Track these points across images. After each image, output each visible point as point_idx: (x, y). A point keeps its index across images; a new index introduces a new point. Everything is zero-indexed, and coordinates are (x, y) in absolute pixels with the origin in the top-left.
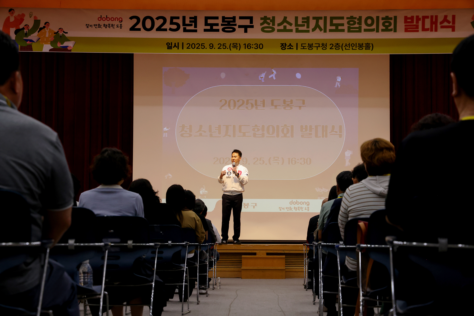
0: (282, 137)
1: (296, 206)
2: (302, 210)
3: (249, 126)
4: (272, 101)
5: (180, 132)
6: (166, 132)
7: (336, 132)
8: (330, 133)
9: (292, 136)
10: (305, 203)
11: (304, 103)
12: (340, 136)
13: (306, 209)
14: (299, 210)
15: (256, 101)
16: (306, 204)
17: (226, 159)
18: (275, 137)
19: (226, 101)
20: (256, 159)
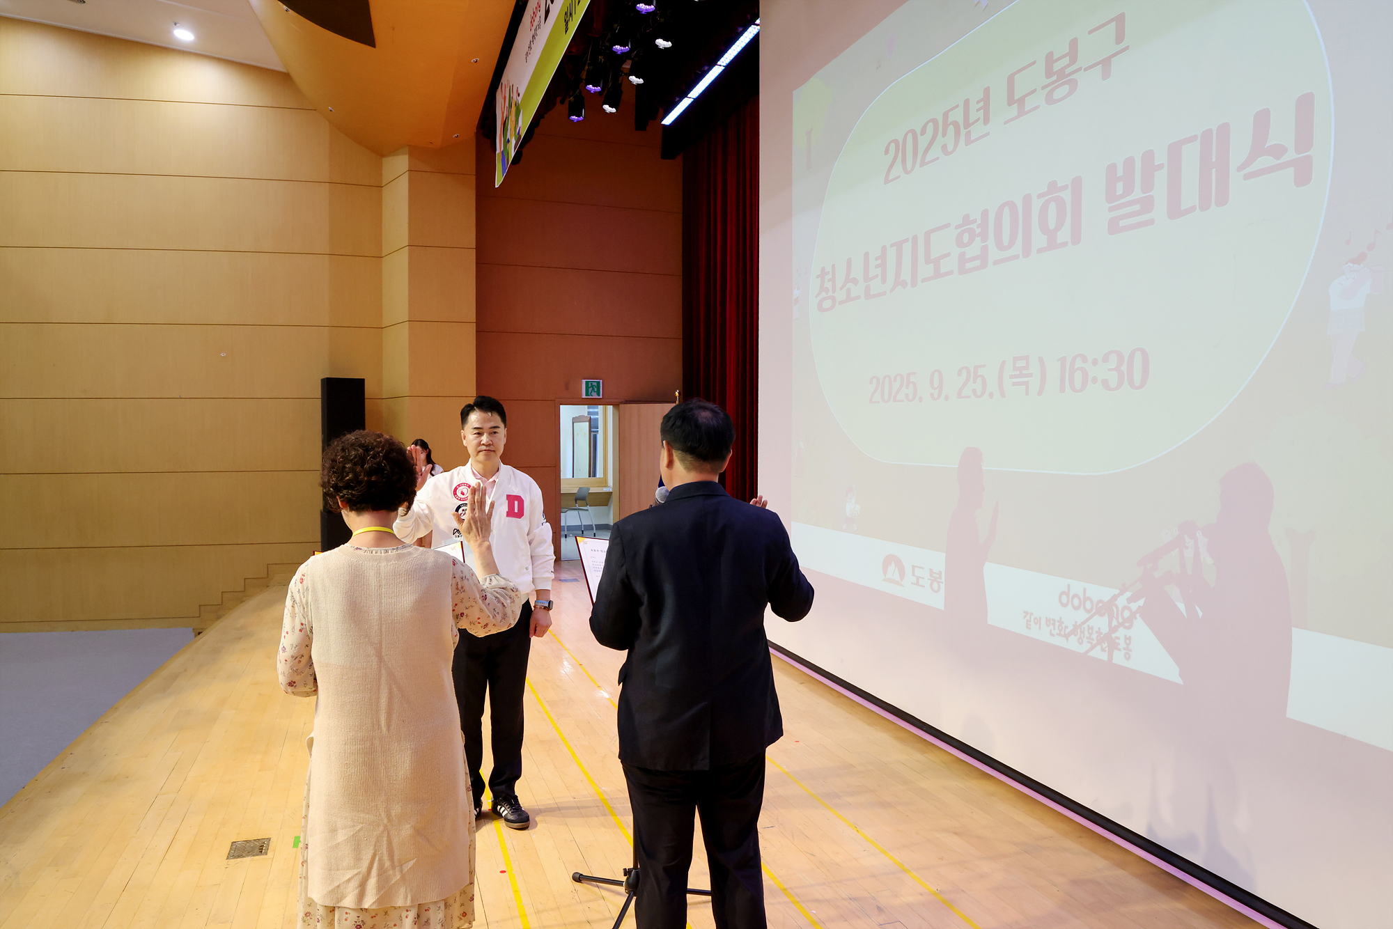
0: (1040, 251)
1: (1083, 618)
3: (948, 226)
4: (1011, 82)
5: (817, 296)
6: (796, 301)
7: (1278, 151)
8: (1240, 169)
9: (1076, 239)
10: (1113, 610)
11: (1120, 31)
12: (1303, 174)
13: (1117, 647)
14: (1090, 640)
15: (967, 105)
16: (1117, 618)
18: (1018, 257)
19: (897, 144)
20: (964, 376)
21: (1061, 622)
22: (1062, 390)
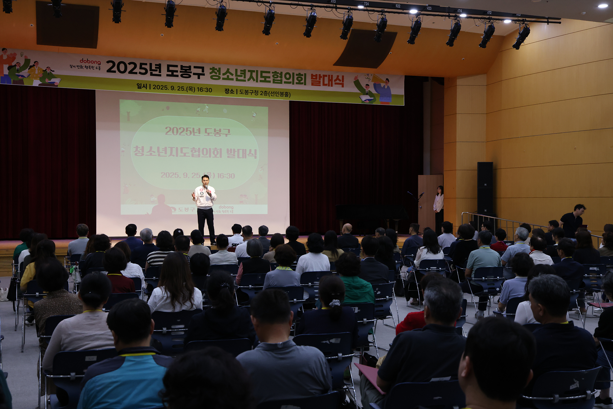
0: (213, 157)
1: (224, 209)
2: (228, 213)
3: (189, 148)
4: (206, 129)
5: (134, 152)
6: (123, 151)
7: (253, 154)
8: (248, 155)
9: (221, 157)
11: (229, 131)
12: (256, 158)
13: (231, 212)
14: (226, 212)
15: (193, 129)
16: (231, 208)
17: (171, 173)
18: (208, 157)
19: (170, 128)
20: (194, 174)
21: (219, 211)
22: (219, 178)
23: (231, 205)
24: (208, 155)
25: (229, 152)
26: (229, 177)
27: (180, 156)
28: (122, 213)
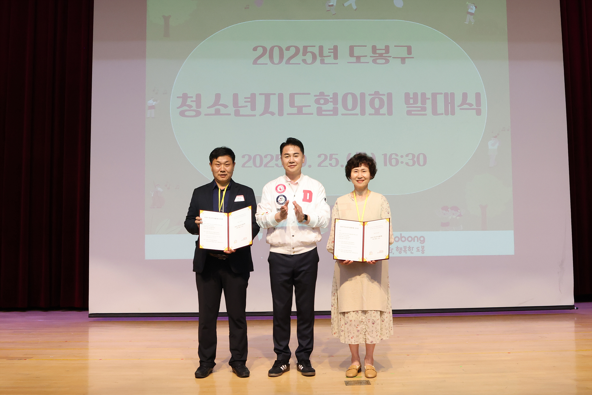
0: (370, 114)
2: (411, 253)
3: (309, 94)
4: (352, 48)
5: (178, 108)
6: (152, 107)
7: (471, 105)
8: (458, 106)
9: (390, 113)
10: (416, 239)
11: (409, 51)
12: (479, 112)
13: (418, 251)
14: (405, 251)
15: (321, 48)
16: (418, 241)
17: (266, 156)
18: (357, 114)
19: (265, 49)
20: (323, 157)
22: (385, 165)
23: (419, 234)
24: (358, 110)
25: (411, 101)
26: (411, 163)
27: (288, 114)
28: (149, 256)
